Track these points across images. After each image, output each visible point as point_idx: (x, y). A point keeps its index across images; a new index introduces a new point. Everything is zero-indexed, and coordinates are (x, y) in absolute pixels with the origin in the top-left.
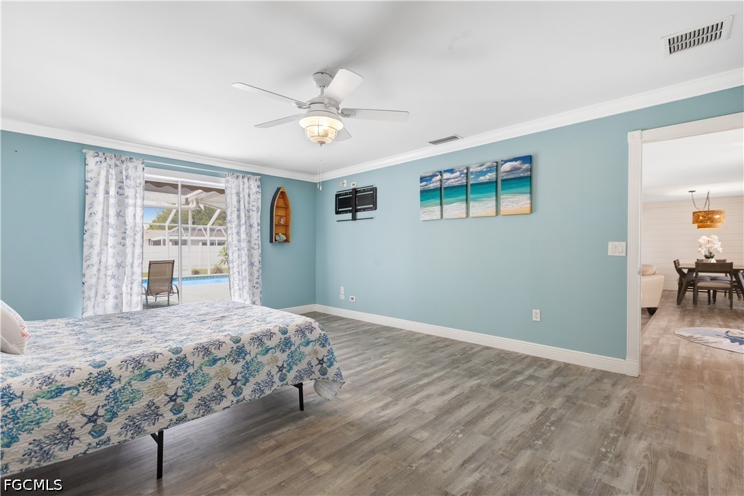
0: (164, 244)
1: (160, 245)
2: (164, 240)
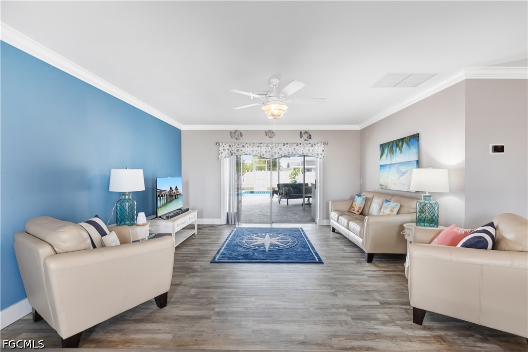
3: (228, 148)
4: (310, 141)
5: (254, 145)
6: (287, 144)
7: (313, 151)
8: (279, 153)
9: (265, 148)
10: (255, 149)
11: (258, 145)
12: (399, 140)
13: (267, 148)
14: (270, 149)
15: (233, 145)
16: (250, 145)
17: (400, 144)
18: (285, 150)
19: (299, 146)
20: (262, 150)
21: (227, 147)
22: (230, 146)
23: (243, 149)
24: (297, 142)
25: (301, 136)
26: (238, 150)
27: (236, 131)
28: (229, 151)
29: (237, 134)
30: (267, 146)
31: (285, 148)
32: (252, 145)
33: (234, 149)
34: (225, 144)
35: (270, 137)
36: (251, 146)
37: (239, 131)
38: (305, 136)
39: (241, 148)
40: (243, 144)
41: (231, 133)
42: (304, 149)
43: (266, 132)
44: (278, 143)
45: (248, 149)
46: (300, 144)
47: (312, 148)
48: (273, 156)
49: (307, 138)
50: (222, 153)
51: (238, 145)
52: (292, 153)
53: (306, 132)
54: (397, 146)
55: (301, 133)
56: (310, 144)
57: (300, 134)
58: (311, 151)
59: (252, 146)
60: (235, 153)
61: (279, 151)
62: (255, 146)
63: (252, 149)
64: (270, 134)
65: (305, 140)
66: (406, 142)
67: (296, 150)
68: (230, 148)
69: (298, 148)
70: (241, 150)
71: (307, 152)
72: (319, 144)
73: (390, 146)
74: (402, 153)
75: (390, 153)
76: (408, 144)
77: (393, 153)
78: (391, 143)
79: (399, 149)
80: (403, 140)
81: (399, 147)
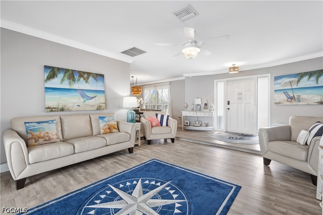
12: (84, 73)
17: (86, 76)
54: (81, 76)
66: (93, 77)
73: (68, 73)
74: (87, 83)
75: (70, 79)
76: (95, 78)
77: (74, 80)
78: (71, 72)
79: (84, 79)
80: (89, 74)
81: (83, 77)
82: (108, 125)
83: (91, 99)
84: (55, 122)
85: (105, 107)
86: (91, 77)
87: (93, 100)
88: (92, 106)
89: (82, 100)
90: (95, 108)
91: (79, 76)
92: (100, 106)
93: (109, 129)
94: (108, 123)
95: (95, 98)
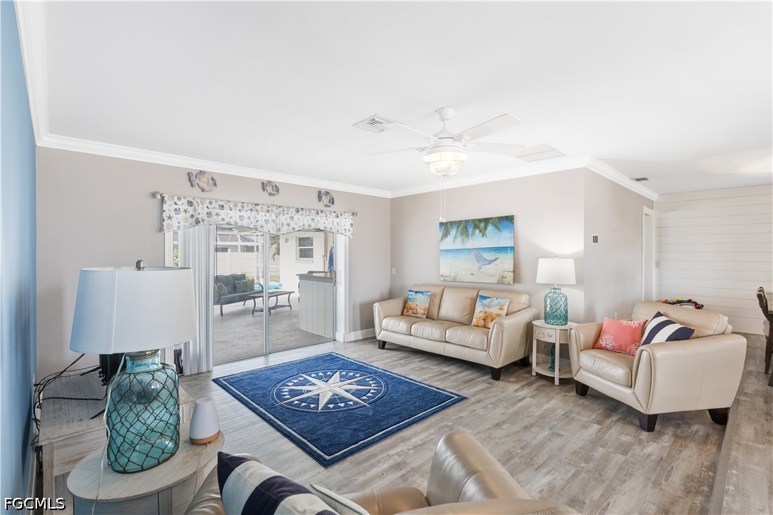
0: (258, 250)
1: (253, 251)
2: (258, 247)
3: (186, 206)
4: (333, 208)
5: (243, 207)
6: (302, 209)
7: (338, 224)
8: (288, 225)
9: (264, 213)
10: (246, 214)
11: (250, 207)
12: (480, 221)
13: (267, 214)
14: (274, 217)
15: (199, 201)
16: (236, 206)
17: (482, 225)
18: (299, 220)
19: (320, 214)
20: (259, 217)
21: (183, 205)
22: (190, 203)
23: (222, 213)
24: (317, 208)
25: (320, 198)
26: (209, 214)
27: (202, 173)
28: (188, 215)
29: (204, 179)
30: (268, 211)
31: (299, 217)
32: (240, 205)
33: (202, 211)
34: (179, 199)
35: (270, 194)
36: (238, 209)
37: (209, 173)
38: (325, 200)
39: (218, 211)
40: (222, 203)
41: (189, 175)
42: (327, 220)
43: (263, 183)
44: (287, 208)
45: (232, 213)
46: (322, 212)
47: (337, 220)
48: (279, 230)
49: (329, 202)
50: (170, 218)
51: (211, 203)
52: (309, 226)
53: (327, 193)
54: (476, 227)
55: (320, 192)
56: (335, 212)
57: (317, 195)
58: (335, 223)
59: (239, 207)
60: (203, 220)
61: (289, 221)
62: (246, 208)
63: (240, 214)
64: (270, 188)
65: (326, 206)
66: (493, 224)
67: (316, 221)
68: (190, 209)
69: (318, 218)
70: (217, 215)
71: (331, 225)
72: (346, 214)
73: (461, 226)
74: (484, 237)
75: (462, 235)
76: (496, 226)
77: (467, 236)
78: (464, 223)
79: (480, 231)
80: (487, 221)
81: (479, 228)
82: (485, 313)
83: (490, 263)
84: (428, 293)
85: (512, 278)
86: (490, 225)
87: (493, 264)
88: (491, 276)
89: (477, 265)
90: (495, 280)
91: (474, 228)
92: (503, 277)
93: (485, 320)
94: (486, 309)
95: (495, 262)
